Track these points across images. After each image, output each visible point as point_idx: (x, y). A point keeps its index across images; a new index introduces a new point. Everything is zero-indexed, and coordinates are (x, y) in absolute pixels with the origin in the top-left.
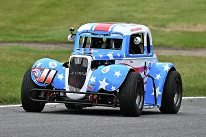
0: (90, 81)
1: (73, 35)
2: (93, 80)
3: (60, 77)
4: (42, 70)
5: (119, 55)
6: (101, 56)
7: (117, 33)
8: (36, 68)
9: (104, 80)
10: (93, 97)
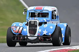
0: (39, 31)
1: (25, 12)
2: (40, 30)
3: (25, 30)
4: (16, 27)
5: (48, 20)
6: (42, 20)
7: (46, 10)
8: (13, 26)
9: (46, 30)
10: (41, 38)
